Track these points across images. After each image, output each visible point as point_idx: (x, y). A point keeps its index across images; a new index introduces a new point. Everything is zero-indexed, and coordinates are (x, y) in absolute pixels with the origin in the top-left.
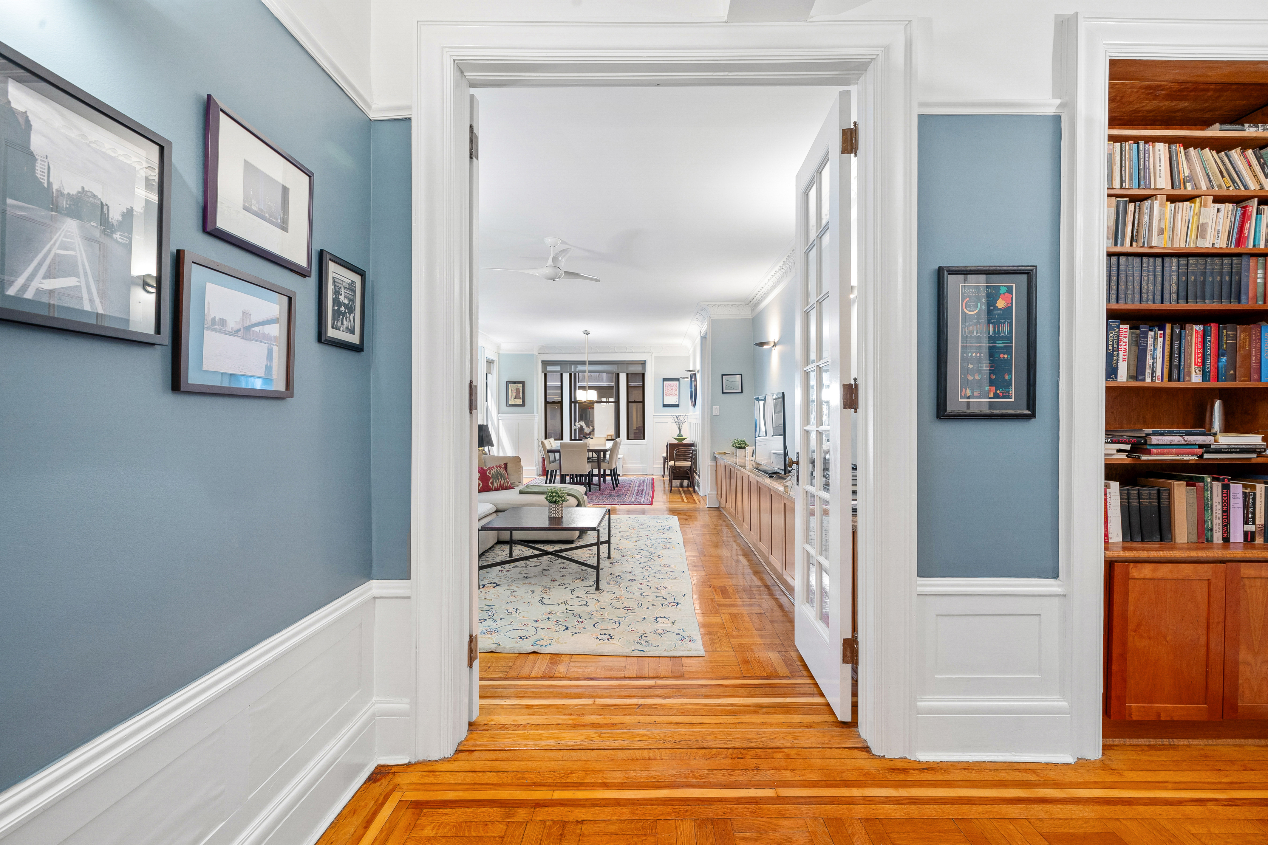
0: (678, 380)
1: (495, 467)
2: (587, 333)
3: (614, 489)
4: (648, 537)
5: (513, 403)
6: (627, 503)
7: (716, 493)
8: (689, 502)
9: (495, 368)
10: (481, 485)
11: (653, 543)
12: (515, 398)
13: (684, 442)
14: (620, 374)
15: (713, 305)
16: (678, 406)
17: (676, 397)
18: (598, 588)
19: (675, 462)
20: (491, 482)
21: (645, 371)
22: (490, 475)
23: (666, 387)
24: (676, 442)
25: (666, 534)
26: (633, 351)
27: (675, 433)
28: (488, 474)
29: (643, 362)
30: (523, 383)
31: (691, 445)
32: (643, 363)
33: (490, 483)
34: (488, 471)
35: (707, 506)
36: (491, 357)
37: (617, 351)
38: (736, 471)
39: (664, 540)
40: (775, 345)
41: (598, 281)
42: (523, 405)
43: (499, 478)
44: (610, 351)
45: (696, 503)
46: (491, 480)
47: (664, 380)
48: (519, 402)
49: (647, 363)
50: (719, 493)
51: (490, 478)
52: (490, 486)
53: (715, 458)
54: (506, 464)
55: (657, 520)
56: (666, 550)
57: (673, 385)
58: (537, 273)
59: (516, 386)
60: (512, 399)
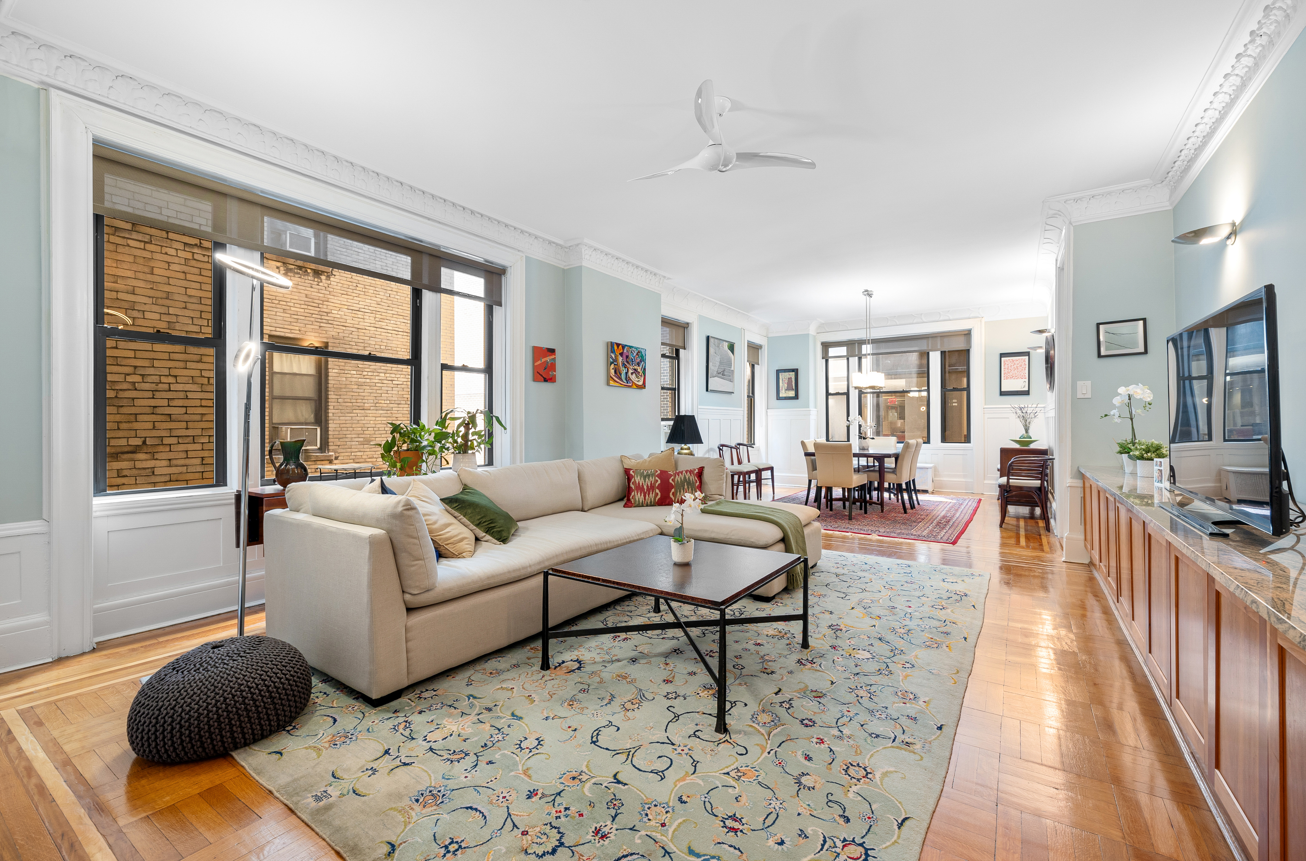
0: (1028, 354)
1: (684, 472)
2: (868, 293)
3: (905, 512)
4: (909, 610)
5: (784, 395)
6: (912, 537)
7: (1083, 537)
8: (1028, 547)
9: (764, 355)
10: (659, 496)
11: (912, 627)
12: (786, 390)
13: (1032, 446)
14: (930, 353)
15: (1076, 200)
16: (1027, 393)
17: (1024, 380)
18: (722, 727)
19: (1008, 479)
20: (673, 493)
21: (970, 347)
22: (673, 483)
23: (1006, 366)
24: (1017, 446)
25: (949, 611)
26: (951, 318)
27: (1019, 432)
28: (671, 481)
29: (967, 332)
30: (796, 371)
31: (1044, 452)
32: (968, 334)
33: (671, 494)
34: (673, 477)
35: (1063, 559)
36: (757, 340)
37: (925, 320)
38: (1117, 504)
39: (937, 624)
40: (1234, 233)
41: (812, 165)
42: (796, 397)
43: (686, 487)
44: (915, 321)
45: (1042, 550)
46: (673, 490)
47: (1002, 355)
48: (792, 394)
49: (972, 333)
50: (1089, 537)
51: (672, 487)
52: (671, 498)
53: (1082, 477)
54: (701, 470)
55: (944, 576)
56: (929, 651)
57: (1018, 362)
58: (695, 163)
59: (787, 375)
60: (784, 391)
